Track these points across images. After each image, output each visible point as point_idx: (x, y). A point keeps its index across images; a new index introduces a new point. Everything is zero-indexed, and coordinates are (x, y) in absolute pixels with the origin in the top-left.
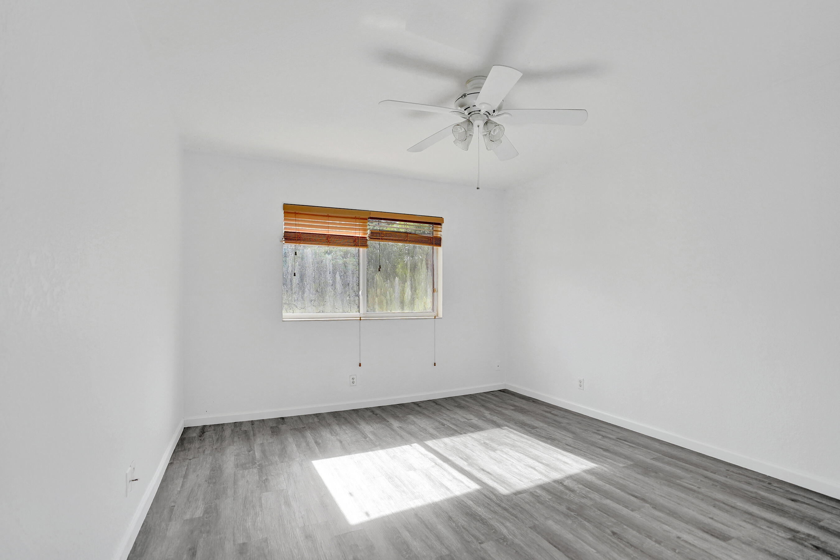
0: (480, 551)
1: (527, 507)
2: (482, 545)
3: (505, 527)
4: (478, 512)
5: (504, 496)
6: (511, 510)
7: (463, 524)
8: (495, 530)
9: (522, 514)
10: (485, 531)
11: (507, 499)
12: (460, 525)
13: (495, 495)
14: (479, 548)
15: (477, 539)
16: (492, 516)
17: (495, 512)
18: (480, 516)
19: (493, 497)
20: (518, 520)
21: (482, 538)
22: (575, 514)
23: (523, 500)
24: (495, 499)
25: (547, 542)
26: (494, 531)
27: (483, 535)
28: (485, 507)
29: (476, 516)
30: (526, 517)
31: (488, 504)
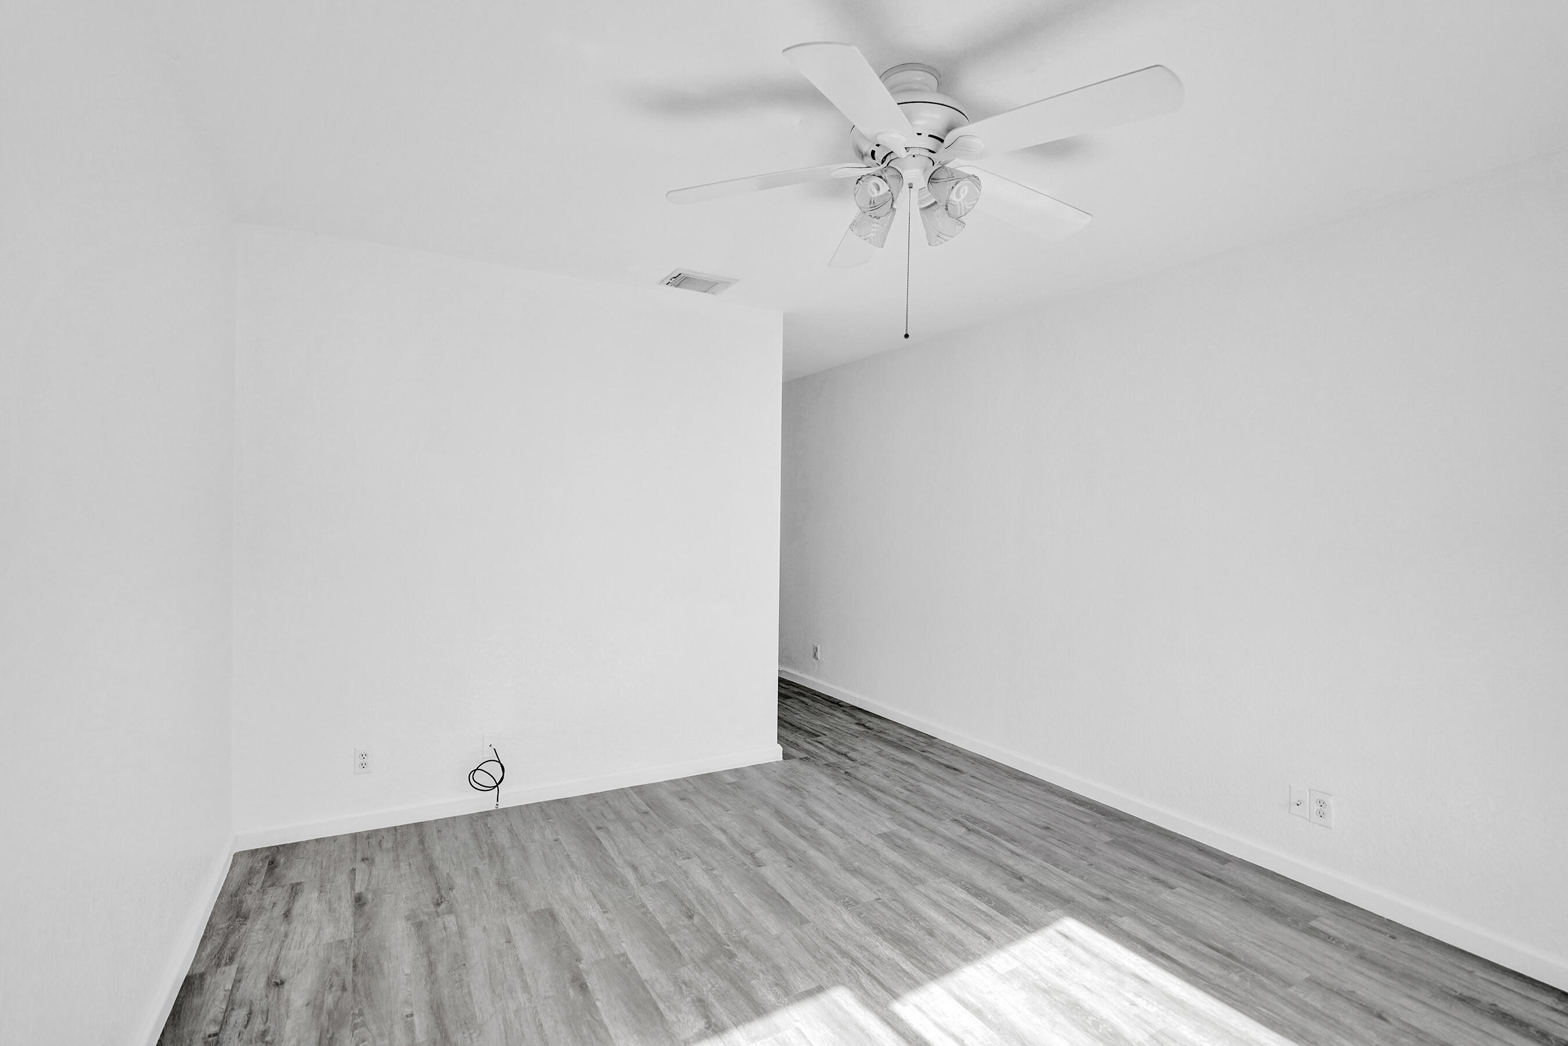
0: (878, 890)
1: (805, 959)
2: (877, 897)
3: (845, 922)
4: (889, 947)
5: (844, 984)
6: (834, 952)
7: (909, 924)
8: (859, 917)
9: (816, 944)
10: (874, 915)
11: (838, 975)
12: (913, 923)
13: (862, 987)
14: (880, 893)
15: (884, 905)
16: (865, 939)
17: (861, 947)
18: (885, 939)
19: (864, 980)
20: (823, 934)
21: (877, 906)
22: (728, 946)
23: (808, 975)
24: (861, 975)
25: (791, 903)
26: (862, 916)
27: (876, 909)
28: (878, 957)
29: (891, 939)
30: (811, 938)
31: (873, 964)
